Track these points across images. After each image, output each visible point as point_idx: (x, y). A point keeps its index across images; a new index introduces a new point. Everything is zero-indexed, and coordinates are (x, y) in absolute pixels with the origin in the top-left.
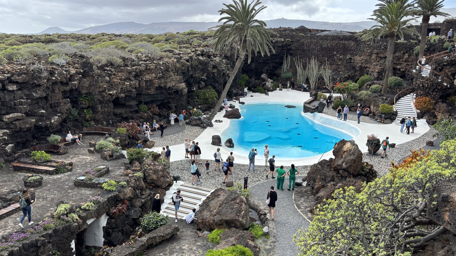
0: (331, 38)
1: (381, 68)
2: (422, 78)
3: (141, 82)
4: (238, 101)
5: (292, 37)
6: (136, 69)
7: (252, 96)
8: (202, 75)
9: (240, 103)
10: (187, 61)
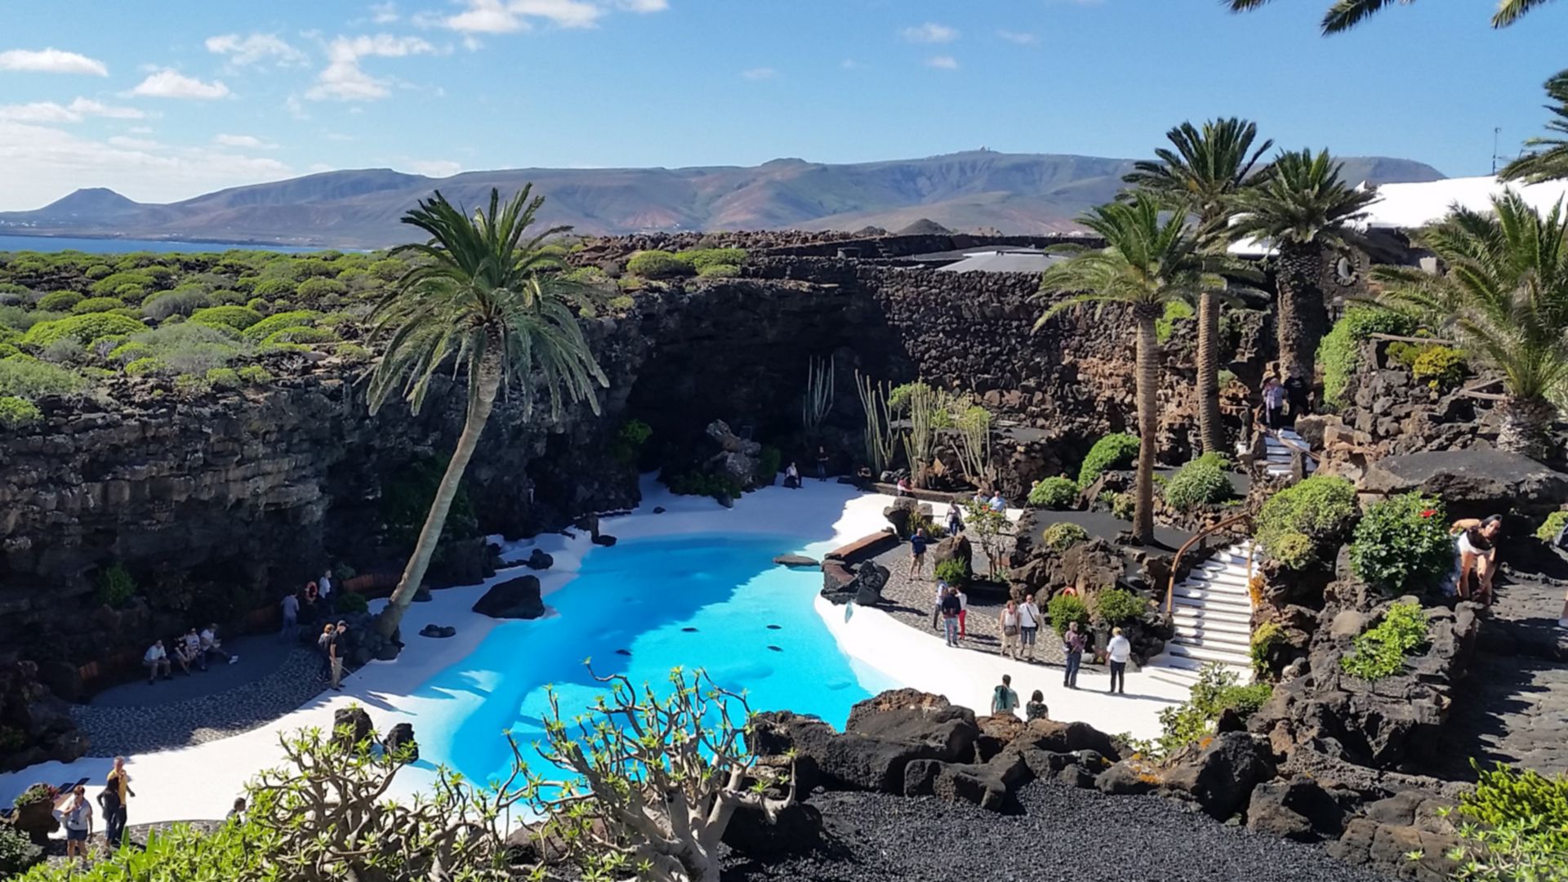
0: (995, 283)
1: (1180, 411)
2: (1268, 481)
3: (111, 489)
4: (589, 534)
5: (846, 275)
6: (93, 441)
7: (658, 511)
8: (416, 442)
9: (597, 539)
10: (335, 395)
